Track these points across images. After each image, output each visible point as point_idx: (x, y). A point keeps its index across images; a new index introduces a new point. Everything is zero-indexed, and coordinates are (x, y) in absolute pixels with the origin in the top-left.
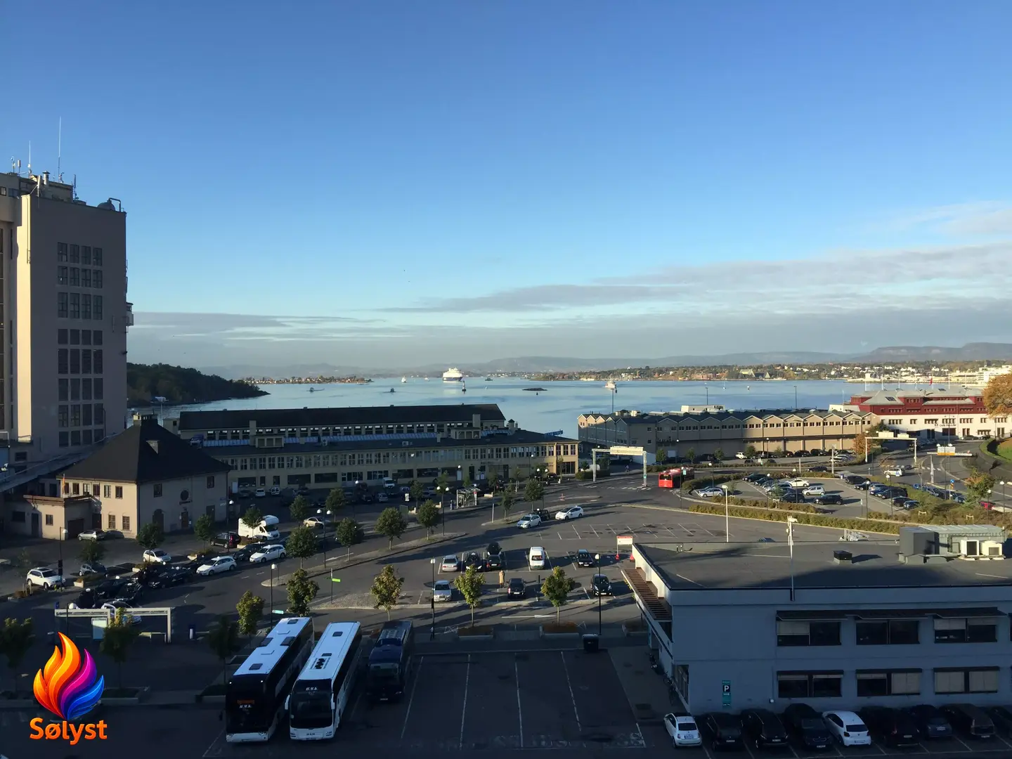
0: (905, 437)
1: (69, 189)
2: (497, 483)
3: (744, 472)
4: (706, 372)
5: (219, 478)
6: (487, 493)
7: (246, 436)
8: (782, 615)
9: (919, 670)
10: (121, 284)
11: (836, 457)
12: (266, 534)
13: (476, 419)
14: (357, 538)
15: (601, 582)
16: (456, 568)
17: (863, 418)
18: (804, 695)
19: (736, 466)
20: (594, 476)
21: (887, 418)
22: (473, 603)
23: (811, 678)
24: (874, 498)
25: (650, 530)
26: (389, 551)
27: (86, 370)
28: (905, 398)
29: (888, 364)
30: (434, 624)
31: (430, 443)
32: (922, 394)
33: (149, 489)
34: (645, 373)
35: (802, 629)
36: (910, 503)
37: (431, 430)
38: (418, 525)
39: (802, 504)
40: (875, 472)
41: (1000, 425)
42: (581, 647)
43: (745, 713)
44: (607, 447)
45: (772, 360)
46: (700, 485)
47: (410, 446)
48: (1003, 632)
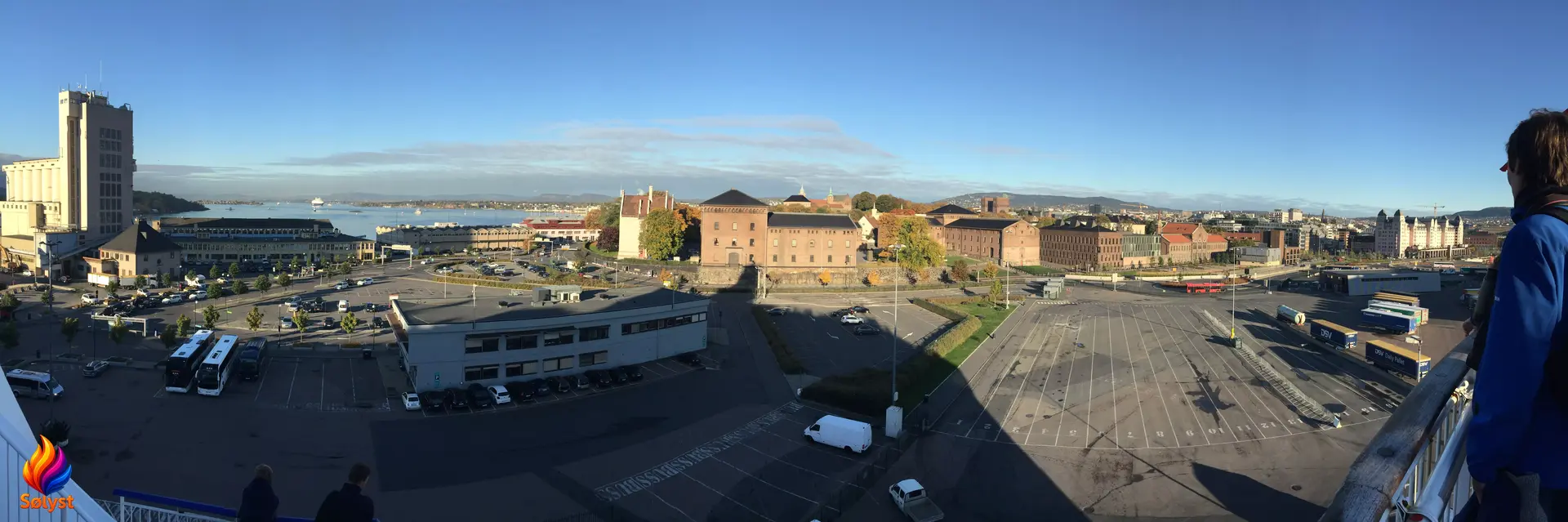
0: (546, 240)
1: (105, 99)
2: (326, 264)
3: (465, 259)
4: (453, 204)
5: (177, 254)
6: (320, 269)
7: (193, 232)
8: (468, 337)
9: (536, 361)
10: (131, 152)
11: (514, 251)
12: (199, 285)
13: (316, 228)
14: (244, 290)
15: (377, 321)
16: (297, 310)
17: (529, 231)
18: (479, 379)
19: (462, 256)
20: (383, 261)
21: (540, 231)
22: (302, 330)
23: (482, 369)
24: (530, 273)
25: (409, 292)
26: (260, 299)
27: (114, 194)
28: (552, 221)
29: (546, 203)
30: (281, 340)
31: (290, 240)
32: (558, 219)
33: (142, 257)
35: (478, 344)
36: (546, 275)
37: (291, 232)
38: (279, 285)
39: (493, 277)
40: (532, 259)
41: (593, 235)
42: (361, 355)
43: (447, 390)
44: (390, 245)
45: (489, 199)
46: (441, 267)
47: (278, 241)
48: (576, 338)
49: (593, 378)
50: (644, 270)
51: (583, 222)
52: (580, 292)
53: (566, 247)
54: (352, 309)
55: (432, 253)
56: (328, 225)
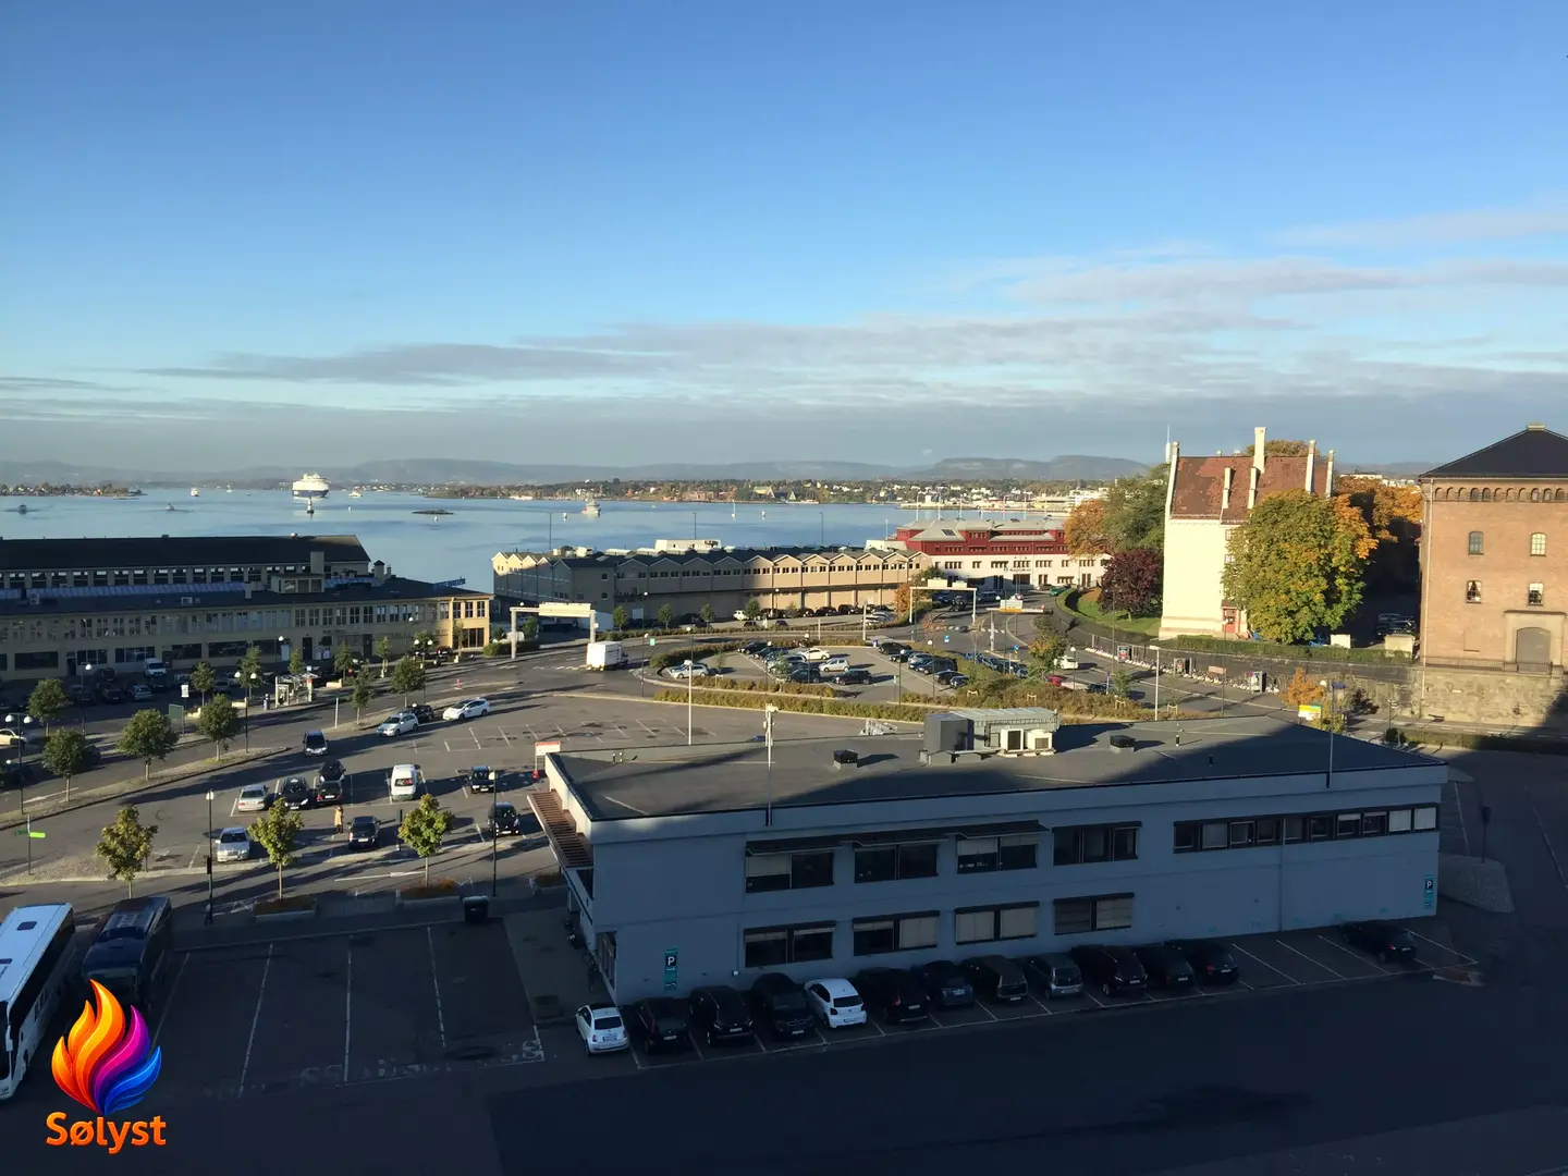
0: (959, 586)
2: (349, 664)
3: (740, 639)
4: (705, 490)
6: (331, 681)
8: (755, 848)
9: (936, 914)
11: (871, 616)
13: (317, 560)
14: (85, 761)
15: (503, 816)
16: (262, 805)
17: (910, 560)
18: (782, 961)
19: (731, 631)
20: (514, 649)
21: (942, 560)
22: (280, 860)
23: (791, 935)
24: (915, 674)
25: (592, 730)
26: (143, 782)
28: (967, 531)
29: (955, 483)
31: (235, 600)
32: (989, 527)
34: (613, 489)
35: (781, 866)
36: (960, 679)
37: (237, 578)
38: (203, 737)
39: (816, 685)
40: (920, 638)
41: (1086, 570)
42: (460, 917)
43: (696, 994)
44: (535, 604)
45: (801, 474)
46: (675, 661)
47: (195, 605)
48: (1045, 854)
49: (1094, 966)
50: (1237, 671)
51: (1059, 534)
52: (1054, 727)
53: (1013, 604)
54: (432, 789)
55: (648, 624)
56: (355, 553)
